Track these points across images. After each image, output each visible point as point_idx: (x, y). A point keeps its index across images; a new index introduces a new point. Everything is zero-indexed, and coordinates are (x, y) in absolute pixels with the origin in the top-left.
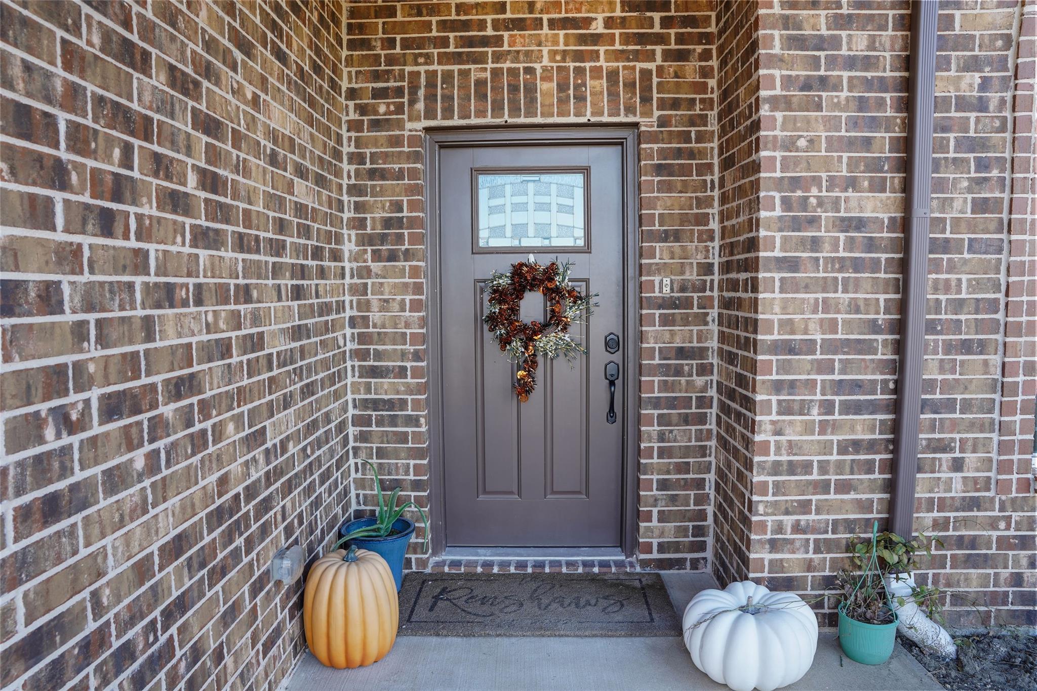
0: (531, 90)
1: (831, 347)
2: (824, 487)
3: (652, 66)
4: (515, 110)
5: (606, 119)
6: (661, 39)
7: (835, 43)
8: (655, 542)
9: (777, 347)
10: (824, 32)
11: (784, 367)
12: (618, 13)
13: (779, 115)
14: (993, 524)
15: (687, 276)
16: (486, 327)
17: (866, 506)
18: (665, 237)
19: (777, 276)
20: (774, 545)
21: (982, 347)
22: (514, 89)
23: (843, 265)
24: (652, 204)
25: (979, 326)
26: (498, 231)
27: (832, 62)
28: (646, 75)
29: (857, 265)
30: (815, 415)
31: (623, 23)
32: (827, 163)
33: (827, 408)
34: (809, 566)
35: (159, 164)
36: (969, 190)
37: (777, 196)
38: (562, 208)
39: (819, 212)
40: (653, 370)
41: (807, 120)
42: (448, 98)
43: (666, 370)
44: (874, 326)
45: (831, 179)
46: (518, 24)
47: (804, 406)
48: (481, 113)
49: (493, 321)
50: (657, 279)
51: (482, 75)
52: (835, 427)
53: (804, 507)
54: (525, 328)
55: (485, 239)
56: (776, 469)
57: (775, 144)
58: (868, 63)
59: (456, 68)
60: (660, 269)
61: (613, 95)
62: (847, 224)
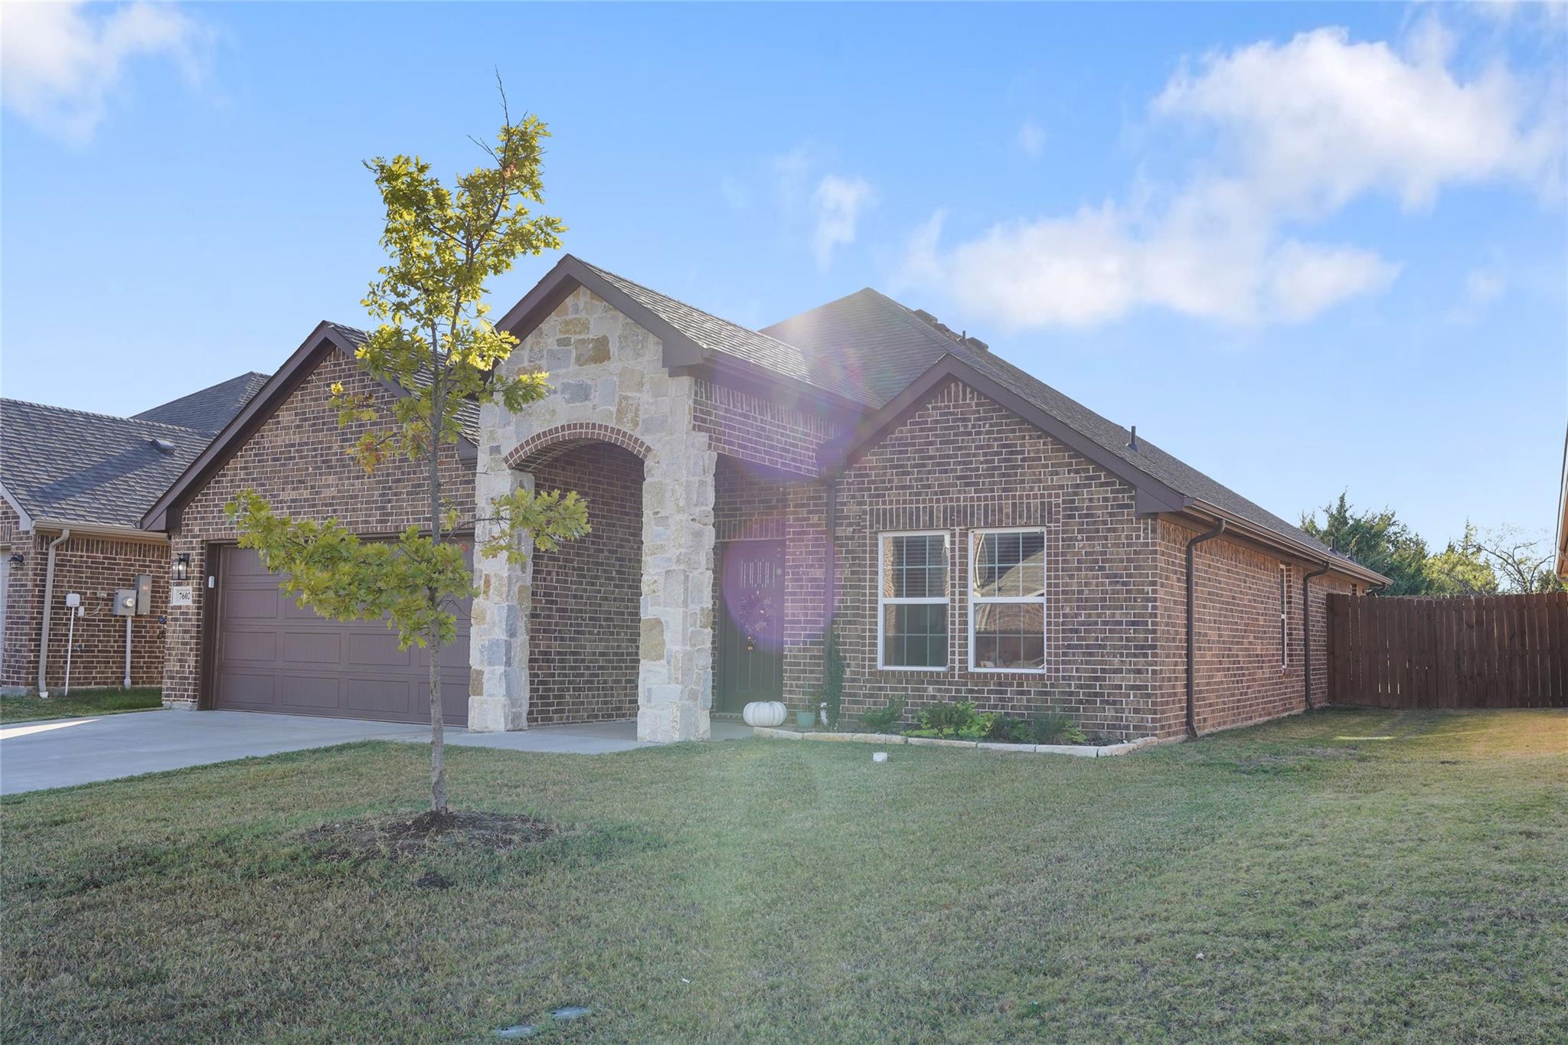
1: (807, 622)
2: (804, 671)
7: (808, 519)
9: (790, 622)
10: (805, 515)
11: (792, 628)
13: (792, 544)
14: (861, 688)
17: (818, 679)
19: (790, 598)
20: (790, 692)
21: (855, 623)
23: (810, 594)
25: (854, 615)
27: (807, 525)
29: (815, 594)
30: (802, 645)
32: (805, 559)
33: (805, 643)
34: (800, 700)
35: (605, 571)
36: (850, 567)
37: (790, 571)
39: (803, 576)
41: (799, 545)
42: (724, 531)
44: (820, 615)
45: (806, 565)
46: (748, 502)
47: (798, 642)
52: (808, 650)
53: (799, 678)
56: (790, 664)
57: (790, 553)
58: (818, 525)
59: (725, 519)
61: (777, 529)
62: (811, 580)
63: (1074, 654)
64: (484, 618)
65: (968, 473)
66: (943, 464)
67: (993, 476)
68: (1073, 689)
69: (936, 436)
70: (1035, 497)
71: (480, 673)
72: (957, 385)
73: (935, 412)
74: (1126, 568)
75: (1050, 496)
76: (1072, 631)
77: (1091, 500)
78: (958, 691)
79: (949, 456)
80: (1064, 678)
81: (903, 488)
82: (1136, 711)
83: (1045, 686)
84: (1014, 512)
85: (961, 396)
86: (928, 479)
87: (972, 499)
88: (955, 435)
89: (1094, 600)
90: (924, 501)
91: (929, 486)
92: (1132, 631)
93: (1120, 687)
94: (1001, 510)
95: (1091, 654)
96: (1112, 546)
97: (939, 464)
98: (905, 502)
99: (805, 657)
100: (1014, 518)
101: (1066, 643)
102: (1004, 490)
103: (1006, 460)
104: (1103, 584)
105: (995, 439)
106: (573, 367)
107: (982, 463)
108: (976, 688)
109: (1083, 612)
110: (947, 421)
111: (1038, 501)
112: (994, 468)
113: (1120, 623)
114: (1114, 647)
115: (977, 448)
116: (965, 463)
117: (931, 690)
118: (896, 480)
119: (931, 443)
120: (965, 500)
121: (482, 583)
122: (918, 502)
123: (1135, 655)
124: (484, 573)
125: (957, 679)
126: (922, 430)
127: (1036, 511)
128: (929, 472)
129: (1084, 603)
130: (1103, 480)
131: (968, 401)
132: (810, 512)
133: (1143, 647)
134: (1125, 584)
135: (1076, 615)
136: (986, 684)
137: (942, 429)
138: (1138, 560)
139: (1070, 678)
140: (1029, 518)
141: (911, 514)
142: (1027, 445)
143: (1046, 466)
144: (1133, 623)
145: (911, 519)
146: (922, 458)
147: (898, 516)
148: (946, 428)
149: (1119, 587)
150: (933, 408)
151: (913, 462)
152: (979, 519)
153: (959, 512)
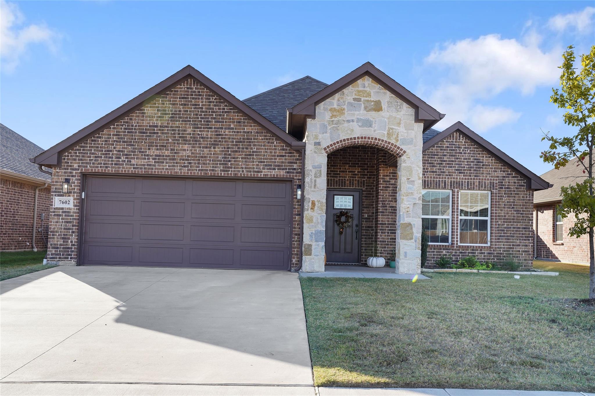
0: (345, 182)
3: (365, 179)
4: (342, 186)
5: (357, 188)
6: (366, 175)
7: (390, 182)
8: (364, 260)
9: (381, 224)
10: (388, 180)
11: (382, 227)
12: (360, 170)
13: (382, 191)
15: (370, 214)
16: (335, 222)
18: (366, 208)
19: (381, 214)
22: (342, 182)
24: (364, 202)
26: (338, 205)
27: (389, 184)
28: (364, 181)
30: (386, 234)
31: (360, 172)
32: (388, 198)
33: (388, 233)
37: (381, 203)
38: (349, 202)
39: (387, 205)
40: (364, 230)
41: (385, 192)
42: (331, 183)
43: (366, 230)
45: (389, 200)
46: (343, 172)
47: (385, 233)
48: (336, 186)
49: (336, 221)
50: (365, 215)
51: (337, 180)
52: (389, 236)
53: (385, 247)
54: (342, 222)
55: (335, 207)
56: (381, 241)
57: (381, 195)
59: (332, 178)
60: (366, 213)
61: (358, 184)
62: (391, 207)
63: (502, 239)
64: (312, 220)
65: (461, 168)
66: (450, 164)
67: (471, 170)
68: (501, 252)
69: (447, 153)
70: (488, 180)
71: (310, 246)
72: (457, 134)
73: (447, 143)
74: (522, 208)
75: (494, 180)
76: (501, 230)
77: (509, 182)
78: (455, 252)
79: (452, 161)
80: (498, 248)
81: (433, 172)
82: (525, 260)
83: (491, 251)
84: (479, 184)
85: (458, 138)
86: (443, 169)
87: (463, 179)
88: (455, 153)
89: (510, 219)
90: (442, 178)
91: (444, 172)
92: (524, 231)
93: (519, 251)
94: (474, 184)
95: (508, 239)
96: (517, 200)
97: (448, 164)
98: (434, 178)
99: (388, 239)
100: (479, 187)
101: (499, 235)
102: (475, 176)
103: (476, 165)
104: (514, 214)
105: (472, 156)
106: (363, 112)
107: (466, 165)
108: (463, 251)
109: (506, 224)
110: (452, 147)
111: (489, 181)
112: (471, 167)
113: (519, 228)
114: (517, 237)
115: (464, 159)
116: (459, 164)
117: (444, 252)
118: (429, 169)
119: (445, 155)
120: (460, 179)
121: (310, 204)
122: (440, 178)
123: (525, 240)
124: (311, 199)
125: (455, 248)
126: (441, 150)
127: (488, 185)
128: (444, 167)
129: (506, 220)
130: (514, 175)
131: (461, 140)
132: (390, 179)
133: (528, 237)
134: (521, 214)
135: (503, 225)
136: (467, 250)
137: (450, 150)
138: (526, 205)
139: (500, 248)
140: (485, 187)
141: (437, 183)
142: (484, 160)
143: (492, 168)
144: (524, 228)
145: (436, 185)
146: (442, 161)
147: (431, 183)
148: (452, 150)
149: (519, 215)
150: (446, 142)
151: (437, 162)
152: (465, 187)
153: (457, 183)
